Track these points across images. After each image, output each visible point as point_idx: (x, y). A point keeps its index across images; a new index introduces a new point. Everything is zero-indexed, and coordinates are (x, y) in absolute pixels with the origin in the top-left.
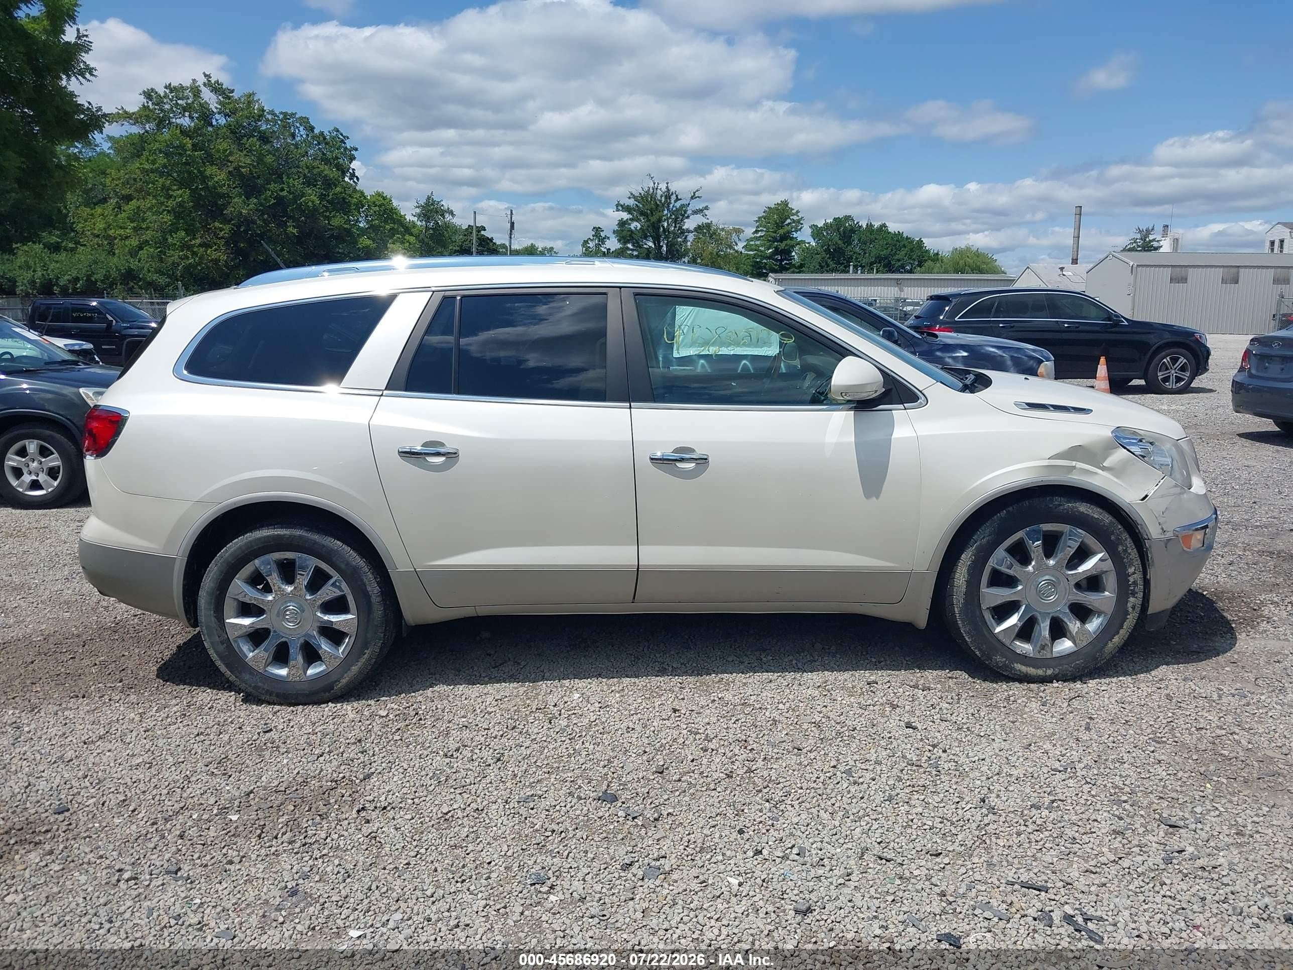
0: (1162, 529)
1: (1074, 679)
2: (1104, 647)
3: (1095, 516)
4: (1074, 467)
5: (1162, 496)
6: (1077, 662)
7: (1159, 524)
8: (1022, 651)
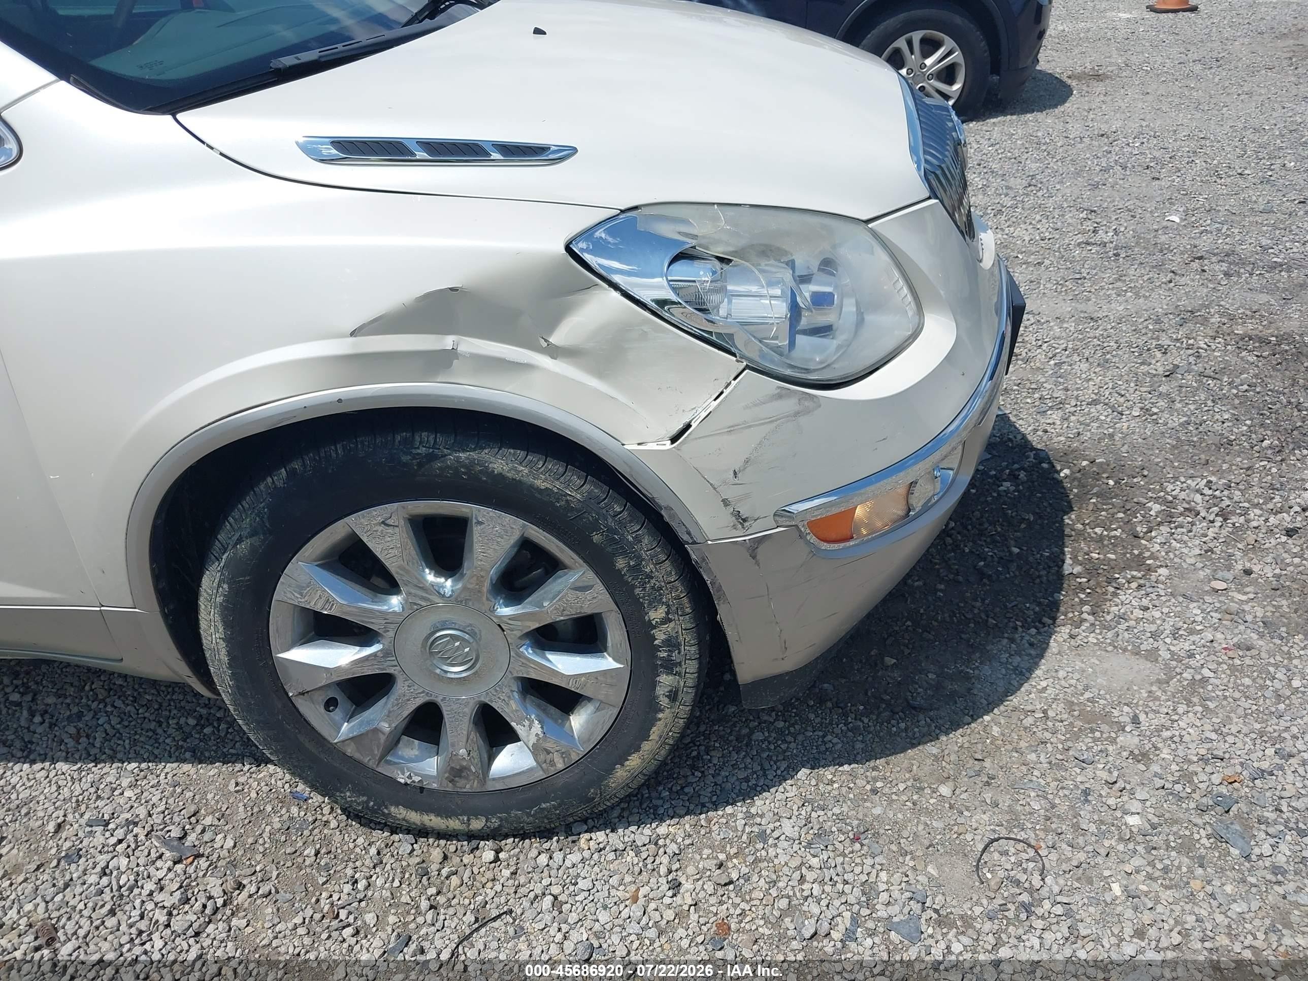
0: (737, 515)
1: (546, 834)
2: (602, 778)
3: (541, 484)
4: (452, 354)
5: (731, 430)
6: (544, 806)
7: (726, 502)
8: (410, 777)
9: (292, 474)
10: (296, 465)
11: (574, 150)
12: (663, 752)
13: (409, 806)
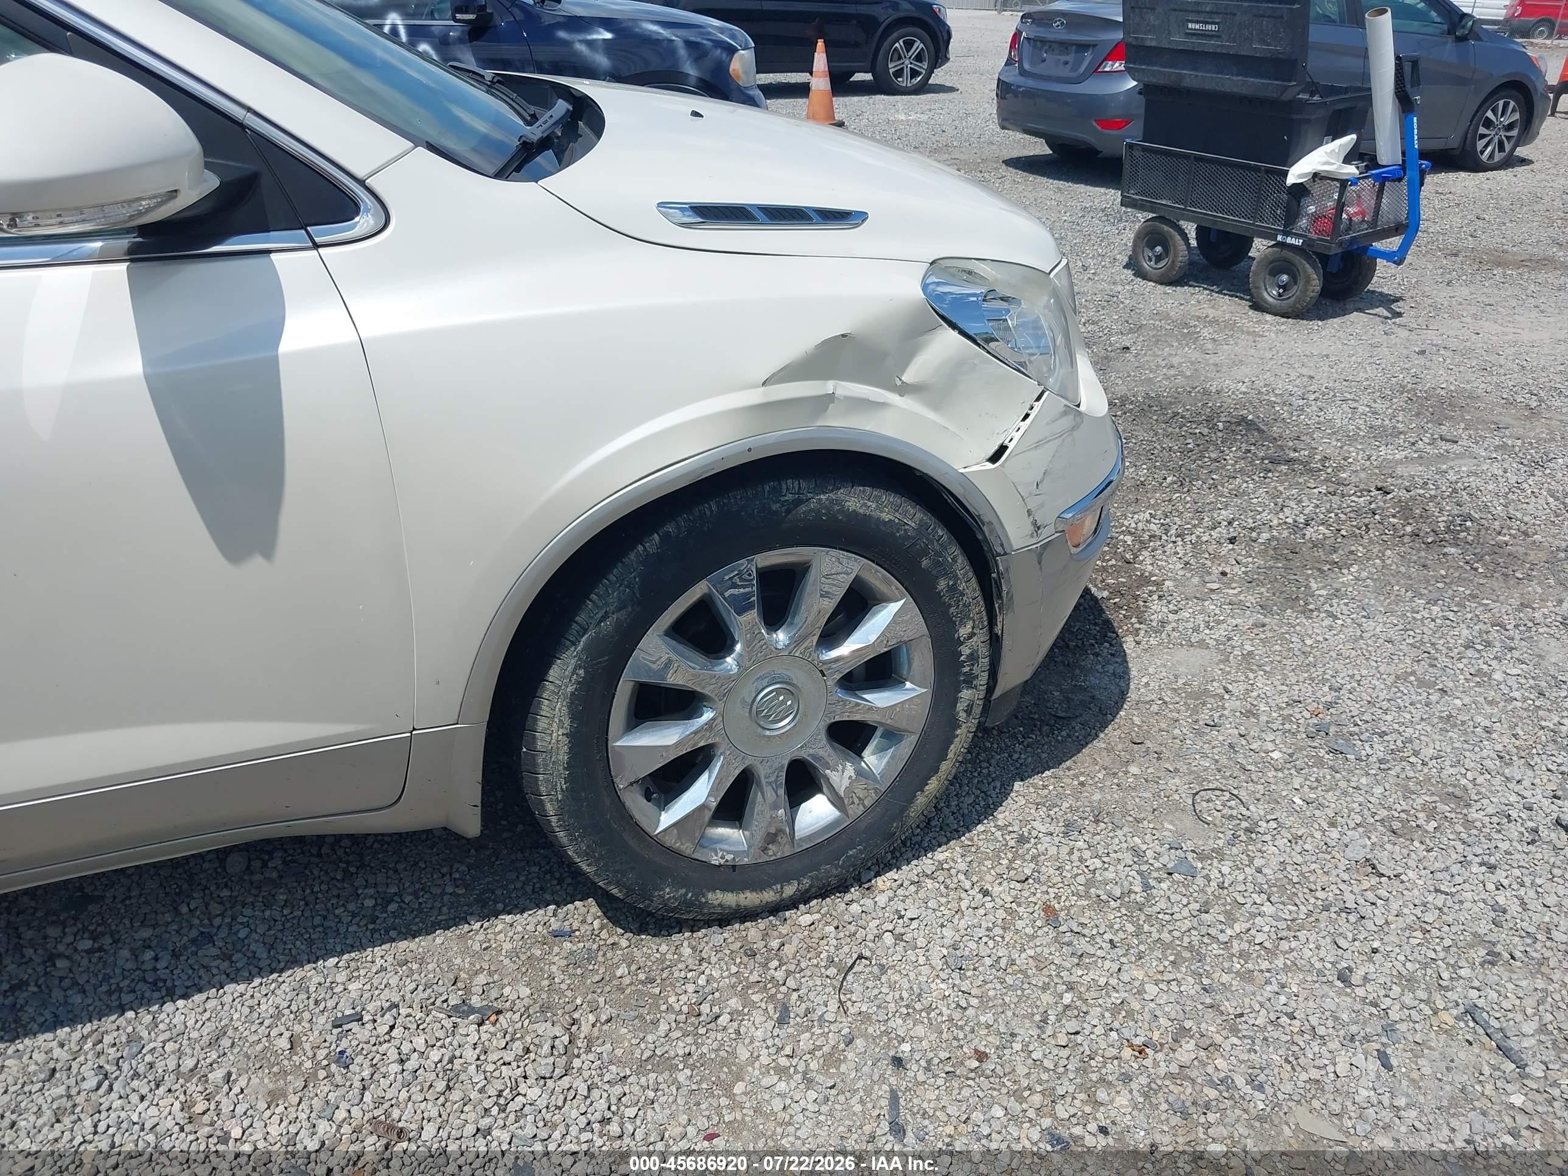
0: (1034, 522)
2: (904, 809)
3: (886, 517)
4: (831, 397)
5: (1038, 445)
6: (851, 853)
7: (1029, 512)
8: (722, 858)
11: (867, 215)
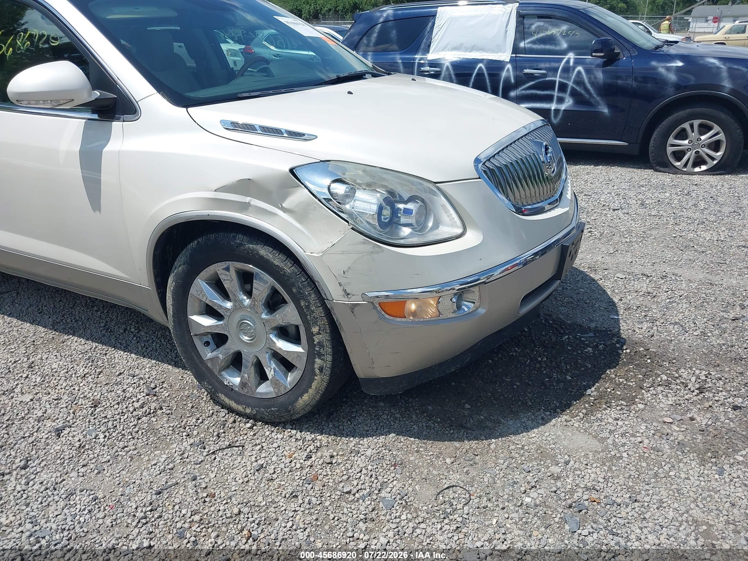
0: (345, 291)
2: (295, 402)
4: (249, 204)
5: (343, 253)
6: (272, 409)
7: (340, 284)
8: (229, 383)
9: (198, 242)
10: (200, 240)
11: (317, 137)
12: (318, 397)
13: (226, 395)
